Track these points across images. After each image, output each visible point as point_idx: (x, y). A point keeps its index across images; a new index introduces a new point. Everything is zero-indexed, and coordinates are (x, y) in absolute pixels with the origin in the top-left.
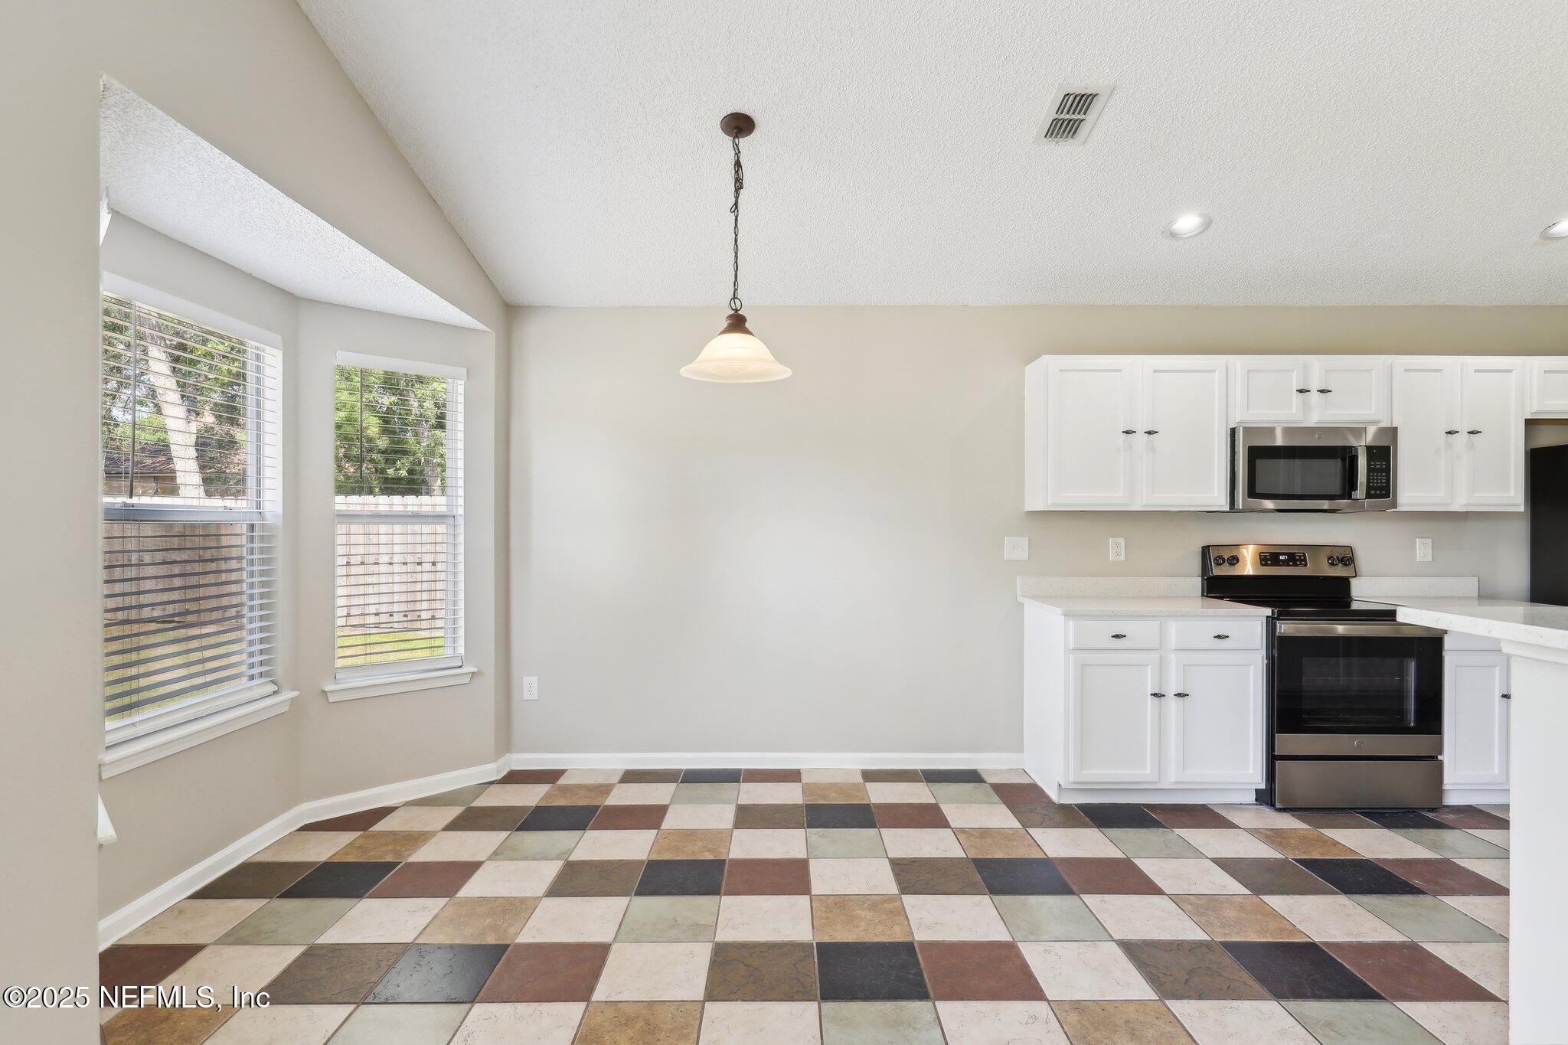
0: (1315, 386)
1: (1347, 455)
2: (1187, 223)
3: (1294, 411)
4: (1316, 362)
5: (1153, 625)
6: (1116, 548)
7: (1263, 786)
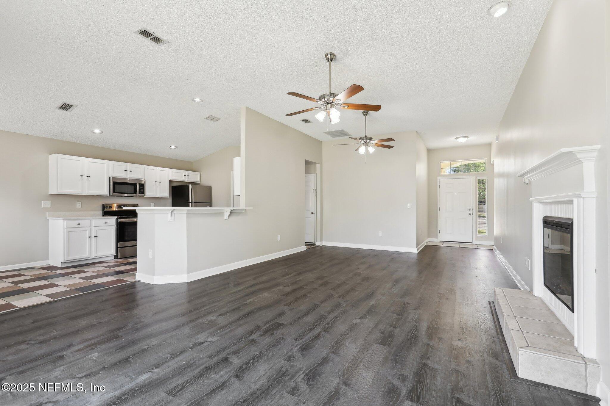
0: (128, 170)
1: (135, 185)
2: (97, 131)
3: (124, 175)
4: (129, 165)
5: (89, 221)
6: (78, 205)
7: (116, 255)
